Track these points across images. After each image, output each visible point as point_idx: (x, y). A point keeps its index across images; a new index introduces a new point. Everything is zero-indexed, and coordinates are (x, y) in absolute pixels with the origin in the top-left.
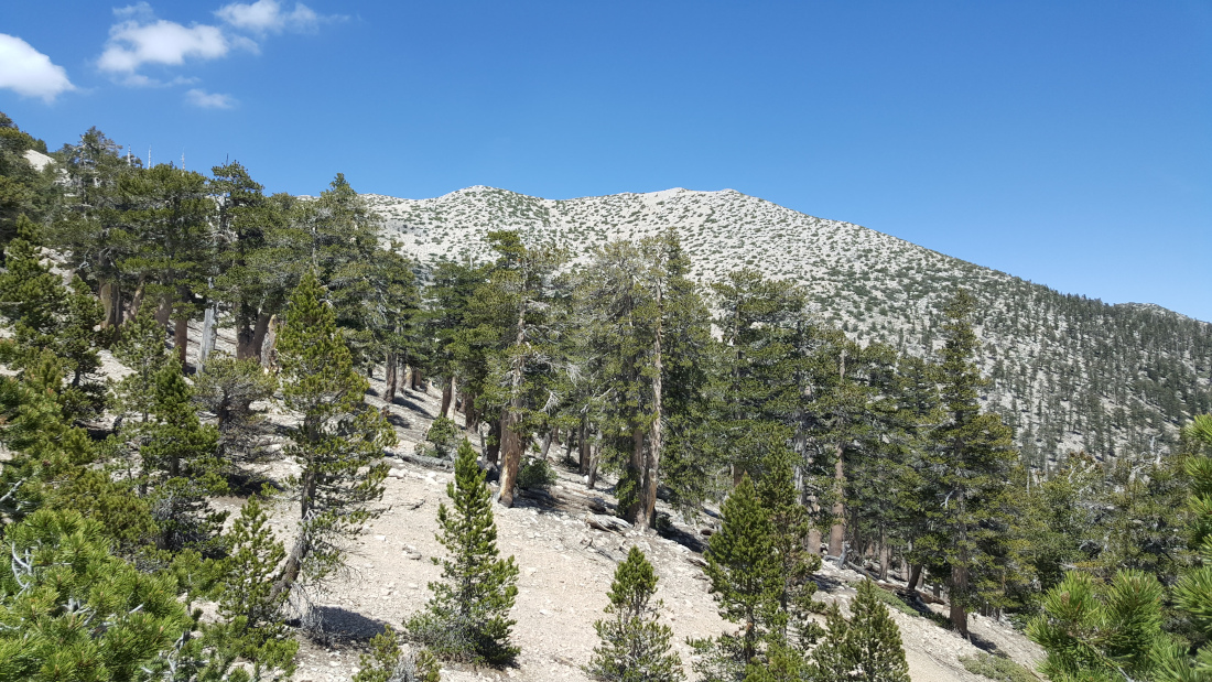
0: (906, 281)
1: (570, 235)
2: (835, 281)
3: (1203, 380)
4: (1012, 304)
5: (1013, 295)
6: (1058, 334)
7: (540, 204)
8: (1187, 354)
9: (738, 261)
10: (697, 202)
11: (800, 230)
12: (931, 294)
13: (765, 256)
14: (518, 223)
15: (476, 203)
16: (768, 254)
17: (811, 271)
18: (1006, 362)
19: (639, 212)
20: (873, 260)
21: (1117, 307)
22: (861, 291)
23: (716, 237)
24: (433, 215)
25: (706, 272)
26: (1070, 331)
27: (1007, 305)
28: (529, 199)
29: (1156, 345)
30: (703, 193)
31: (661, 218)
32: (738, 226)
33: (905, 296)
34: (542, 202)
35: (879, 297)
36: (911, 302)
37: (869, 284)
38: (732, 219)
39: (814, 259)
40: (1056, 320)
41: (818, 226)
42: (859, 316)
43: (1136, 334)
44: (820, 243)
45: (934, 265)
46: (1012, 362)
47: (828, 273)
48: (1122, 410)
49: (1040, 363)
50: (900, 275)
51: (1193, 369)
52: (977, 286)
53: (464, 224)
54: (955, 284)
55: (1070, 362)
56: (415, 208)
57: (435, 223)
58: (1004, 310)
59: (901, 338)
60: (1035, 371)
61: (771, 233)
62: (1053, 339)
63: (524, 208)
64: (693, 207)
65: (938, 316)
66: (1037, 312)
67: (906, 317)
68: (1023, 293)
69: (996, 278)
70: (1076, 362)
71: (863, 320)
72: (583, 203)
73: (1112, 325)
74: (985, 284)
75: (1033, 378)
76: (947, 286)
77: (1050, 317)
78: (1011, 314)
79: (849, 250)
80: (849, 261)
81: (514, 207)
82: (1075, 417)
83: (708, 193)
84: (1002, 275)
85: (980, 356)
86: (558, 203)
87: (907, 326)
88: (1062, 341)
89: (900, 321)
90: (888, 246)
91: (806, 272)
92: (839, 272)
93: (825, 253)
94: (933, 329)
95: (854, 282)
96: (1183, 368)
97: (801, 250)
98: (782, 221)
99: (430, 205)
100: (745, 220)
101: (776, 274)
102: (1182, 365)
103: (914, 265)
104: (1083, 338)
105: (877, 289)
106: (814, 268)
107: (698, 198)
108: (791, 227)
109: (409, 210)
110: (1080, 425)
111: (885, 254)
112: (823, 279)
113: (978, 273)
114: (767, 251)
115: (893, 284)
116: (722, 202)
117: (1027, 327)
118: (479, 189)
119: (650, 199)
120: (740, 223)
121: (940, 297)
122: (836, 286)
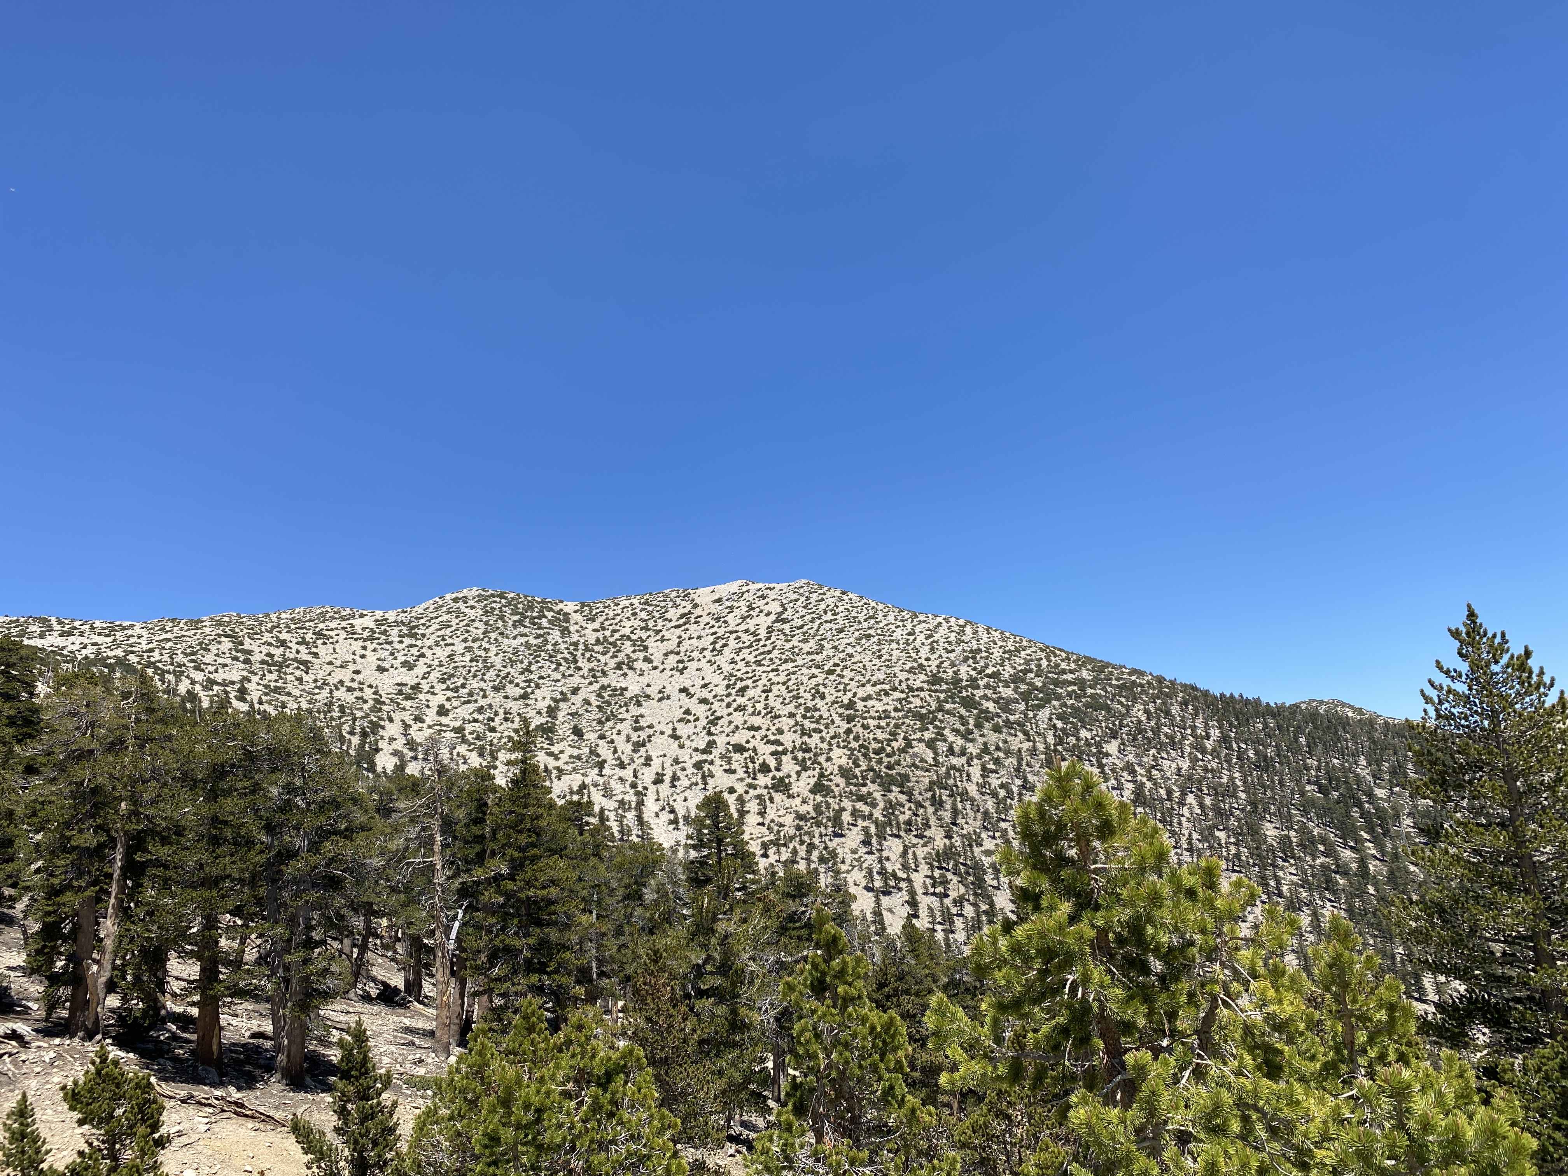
0: (1023, 687)
1: (596, 648)
2: (936, 691)
3: (1383, 791)
4: (1153, 710)
5: (1153, 699)
6: (1209, 745)
7: (556, 608)
8: (1363, 761)
9: (815, 671)
10: (763, 597)
11: (892, 627)
12: (1054, 703)
13: (849, 663)
14: (525, 635)
15: (467, 610)
16: (853, 660)
17: (907, 679)
18: (1148, 785)
19: (690, 613)
20: (982, 663)
21: (1281, 708)
22: (969, 703)
23: (787, 641)
24: (405, 630)
25: (775, 688)
26: (1225, 739)
27: (1147, 711)
28: (543, 602)
29: (1326, 751)
30: (772, 585)
31: (717, 620)
32: (815, 626)
33: (1022, 706)
34: (561, 606)
35: (992, 709)
36: (1031, 714)
37: (979, 693)
38: (808, 618)
39: (909, 665)
40: (1207, 727)
41: (915, 623)
42: (967, 736)
43: (1302, 740)
44: (918, 643)
45: (1057, 665)
46: (1155, 784)
47: (928, 682)
48: (1289, 837)
49: (1188, 783)
50: (1016, 679)
51: (1369, 778)
52: (1109, 689)
53: (449, 641)
54: (1083, 689)
55: (1225, 780)
56: (380, 622)
57: (407, 641)
58: (1143, 719)
59: (1020, 759)
60: (1184, 794)
61: (857, 634)
62: (1204, 751)
63: (535, 614)
64: (758, 603)
65: (1063, 730)
66: (1183, 719)
67: (1026, 733)
68: (1167, 695)
69: (1133, 678)
70: (1232, 779)
71: (973, 741)
72: (617, 605)
73: (1273, 729)
74: (1121, 687)
75: (1182, 803)
76: (1074, 691)
77: (1199, 723)
78: (1152, 723)
79: (953, 651)
80: (953, 665)
81: (521, 614)
82: (1233, 850)
83: (778, 586)
84: (1141, 674)
85: (1116, 779)
86: (583, 605)
87: (1027, 745)
88: (1215, 753)
89: (1018, 739)
90: (1000, 644)
91: (901, 681)
92: (942, 679)
93: (924, 656)
94: (1059, 748)
95: (961, 692)
96: (1359, 780)
97: (895, 653)
98: (870, 618)
99: (402, 617)
100: (824, 618)
101: (863, 685)
102: (1357, 775)
103: (1033, 666)
104: (1239, 747)
105: (988, 699)
106: (910, 676)
107: (766, 592)
108: (881, 625)
109: (372, 625)
110: (1239, 860)
111: (997, 653)
112: (921, 689)
113: (1111, 673)
114: (851, 656)
115: (1007, 692)
116: (795, 596)
117: (1172, 738)
118: (472, 592)
119: (704, 595)
120: (818, 622)
121: (1065, 705)
122: (938, 698)
